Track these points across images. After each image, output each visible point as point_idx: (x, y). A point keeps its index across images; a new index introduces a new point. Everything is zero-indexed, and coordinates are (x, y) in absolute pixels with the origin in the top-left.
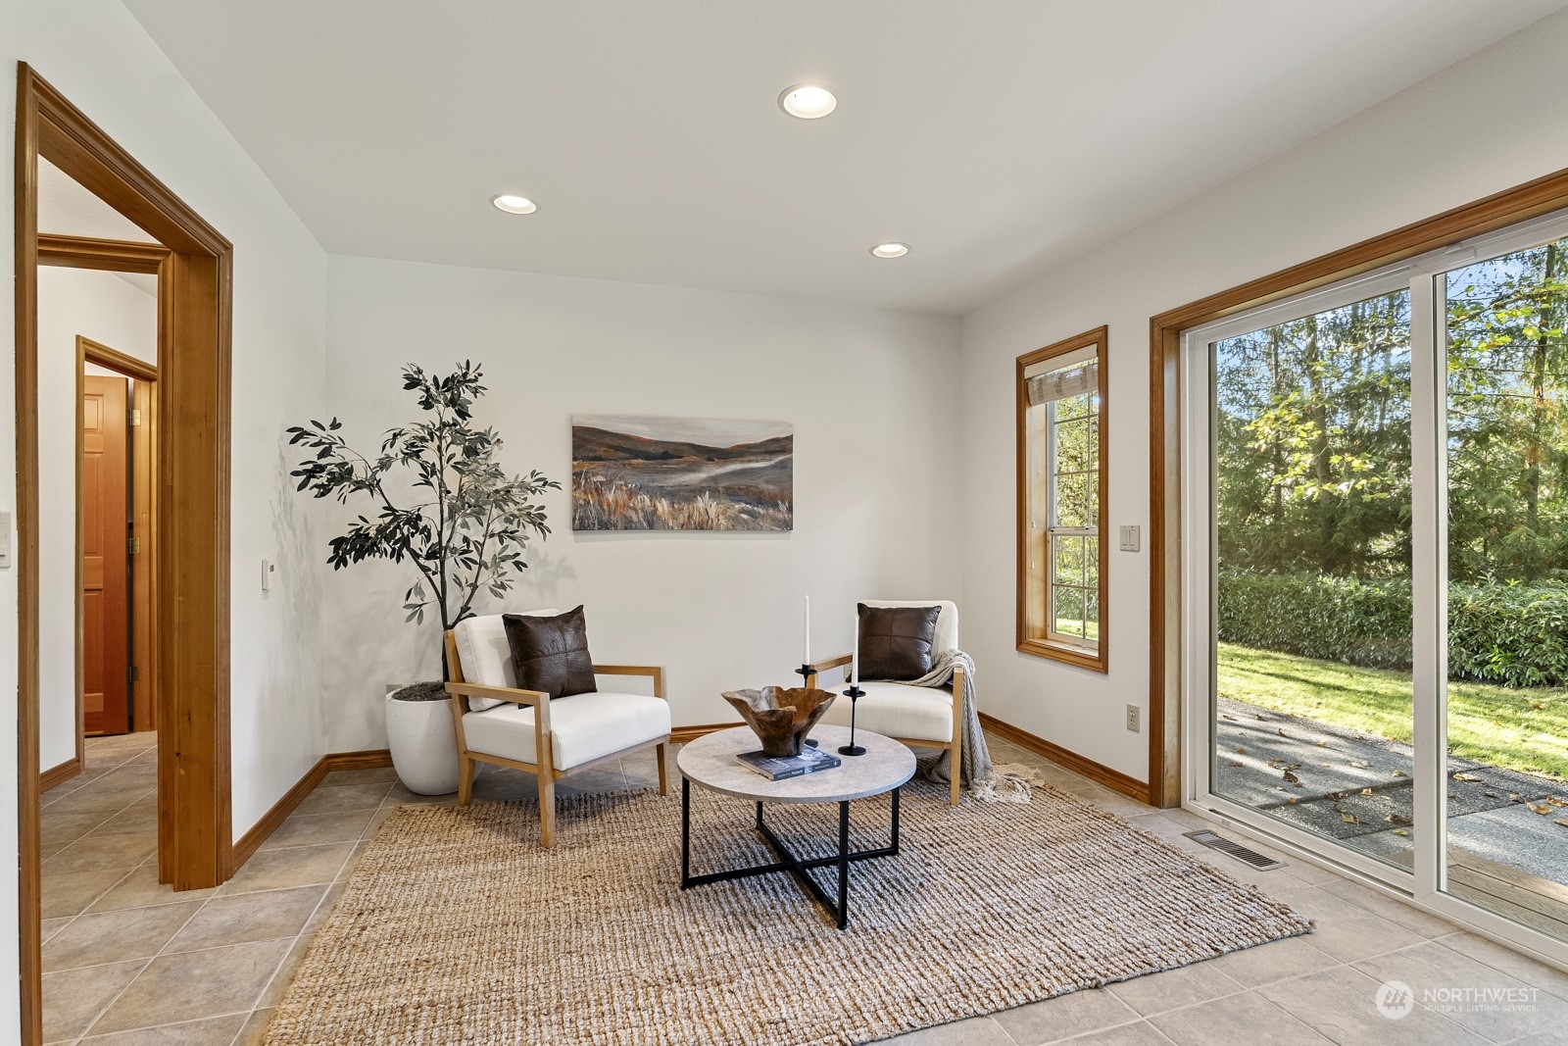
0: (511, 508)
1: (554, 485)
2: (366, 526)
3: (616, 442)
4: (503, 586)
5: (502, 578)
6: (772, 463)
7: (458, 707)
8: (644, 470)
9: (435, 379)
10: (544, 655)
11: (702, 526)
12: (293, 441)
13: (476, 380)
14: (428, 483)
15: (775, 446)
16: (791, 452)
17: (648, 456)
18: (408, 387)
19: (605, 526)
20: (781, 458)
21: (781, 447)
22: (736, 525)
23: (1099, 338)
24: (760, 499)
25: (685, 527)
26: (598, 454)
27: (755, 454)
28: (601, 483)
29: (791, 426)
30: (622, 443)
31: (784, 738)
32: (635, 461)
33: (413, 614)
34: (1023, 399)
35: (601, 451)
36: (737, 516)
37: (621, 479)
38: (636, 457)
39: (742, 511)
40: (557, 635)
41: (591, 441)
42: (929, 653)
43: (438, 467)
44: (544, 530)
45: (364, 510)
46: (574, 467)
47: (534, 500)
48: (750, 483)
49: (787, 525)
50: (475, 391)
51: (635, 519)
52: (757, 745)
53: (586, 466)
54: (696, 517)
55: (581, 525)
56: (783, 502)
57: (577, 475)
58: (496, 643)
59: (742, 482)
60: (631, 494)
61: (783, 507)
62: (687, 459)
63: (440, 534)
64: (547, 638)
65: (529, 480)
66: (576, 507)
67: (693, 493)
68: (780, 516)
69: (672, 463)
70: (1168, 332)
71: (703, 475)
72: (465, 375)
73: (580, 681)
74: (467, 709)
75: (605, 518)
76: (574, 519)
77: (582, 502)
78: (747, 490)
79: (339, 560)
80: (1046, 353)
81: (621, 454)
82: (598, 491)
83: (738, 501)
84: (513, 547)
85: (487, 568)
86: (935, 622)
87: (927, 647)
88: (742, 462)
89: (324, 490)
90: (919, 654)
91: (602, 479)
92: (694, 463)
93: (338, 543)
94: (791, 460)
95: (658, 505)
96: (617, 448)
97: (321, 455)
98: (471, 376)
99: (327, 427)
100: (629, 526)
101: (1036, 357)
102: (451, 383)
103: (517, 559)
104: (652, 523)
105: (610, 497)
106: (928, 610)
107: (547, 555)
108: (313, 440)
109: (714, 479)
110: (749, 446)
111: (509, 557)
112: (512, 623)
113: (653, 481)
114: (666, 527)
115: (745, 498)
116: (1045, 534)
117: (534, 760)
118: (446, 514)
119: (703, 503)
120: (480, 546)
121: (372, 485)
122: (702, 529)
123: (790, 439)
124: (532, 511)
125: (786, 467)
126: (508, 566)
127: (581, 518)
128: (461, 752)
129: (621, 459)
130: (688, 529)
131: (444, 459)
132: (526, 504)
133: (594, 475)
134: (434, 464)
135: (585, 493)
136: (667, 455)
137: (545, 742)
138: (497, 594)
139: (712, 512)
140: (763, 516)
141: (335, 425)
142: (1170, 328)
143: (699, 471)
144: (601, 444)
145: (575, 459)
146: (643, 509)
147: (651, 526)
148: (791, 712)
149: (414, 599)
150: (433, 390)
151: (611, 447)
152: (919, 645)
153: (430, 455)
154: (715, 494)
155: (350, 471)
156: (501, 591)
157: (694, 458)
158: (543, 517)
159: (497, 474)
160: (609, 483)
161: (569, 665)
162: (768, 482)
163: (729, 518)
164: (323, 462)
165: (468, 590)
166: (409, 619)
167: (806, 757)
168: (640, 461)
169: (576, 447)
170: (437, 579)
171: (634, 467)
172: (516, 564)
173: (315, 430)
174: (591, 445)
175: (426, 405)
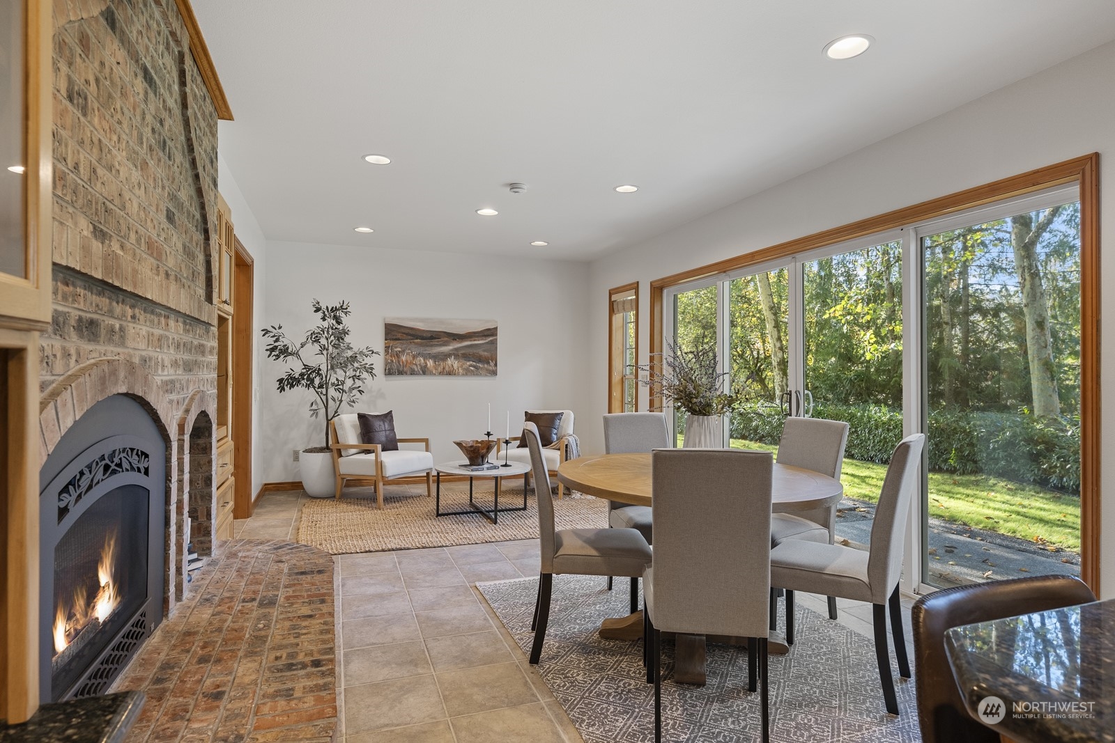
0: (356, 365)
1: (377, 353)
2: (293, 373)
3: (407, 331)
4: (354, 402)
5: (354, 398)
6: (487, 341)
7: (336, 455)
8: (421, 345)
9: (327, 307)
10: (376, 431)
11: (450, 373)
12: (264, 335)
13: (347, 309)
14: (322, 354)
15: (489, 333)
16: (496, 335)
17: (422, 338)
18: (316, 311)
19: (401, 373)
20: (491, 338)
21: (491, 333)
22: (467, 373)
23: (635, 287)
24: (480, 359)
25: (441, 373)
26: (397, 337)
27: (478, 336)
28: (399, 351)
29: (496, 322)
30: (410, 332)
31: (477, 457)
32: (416, 341)
33: (313, 414)
34: (612, 311)
35: (399, 336)
36: (468, 369)
37: (409, 349)
38: (417, 339)
39: (471, 366)
40: (381, 423)
41: (394, 330)
42: (556, 434)
43: (326, 346)
44: (373, 375)
45: (294, 366)
46: (386, 344)
47: (368, 361)
48: (475, 351)
49: (494, 373)
50: (346, 313)
51: (416, 369)
52: (467, 462)
53: (391, 343)
54: (447, 369)
55: (389, 372)
56: (492, 361)
57: (387, 348)
58: (354, 426)
59: (471, 351)
60: (414, 357)
61: (492, 364)
62: (442, 339)
63: (326, 377)
64: (378, 425)
65: (365, 351)
66: (386, 363)
67: (445, 356)
68: (491, 368)
69: (435, 342)
70: (657, 290)
71: (451, 348)
72: (341, 306)
73: (391, 445)
74: (341, 456)
75: (401, 369)
76: (385, 370)
77: (389, 361)
78: (474, 355)
79: (282, 389)
80: (621, 289)
81: (409, 337)
82: (398, 356)
83: (469, 361)
84: (358, 383)
85: (346, 393)
86: (560, 420)
87: (555, 431)
88: (471, 341)
89: (278, 357)
90: (551, 434)
91: (400, 349)
92: (446, 341)
93: (281, 381)
94: (496, 339)
95: (428, 363)
96: (407, 334)
97: (275, 341)
98: (344, 307)
99: (277, 328)
100: (413, 373)
101: (616, 291)
102: (334, 310)
103: (360, 389)
104: (425, 371)
105: (404, 358)
106: (557, 414)
107: (372, 387)
108: (272, 334)
109: (456, 349)
110: (475, 333)
111: (356, 388)
112: (362, 417)
113: (425, 350)
114: (431, 374)
115: (473, 359)
116: (622, 378)
117: (375, 474)
118: (329, 367)
119: (450, 361)
120: (343, 383)
121: (296, 354)
122: (450, 374)
123: (496, 328)
124: (367, 366)
125: (494, 343)
126: (355, 392)
127: (389, 369)
128: (337, 475)
129: (410, 339)
130: (443, 375)
131: (329, 342)
132: (363, 363)
133: (396, 347)
134: (324, 345)
135: (391, 356)
136: (432, 337)
137: (379, 465)
138: (350, 405)
139: (456, 366)
140: (482, 368)
141: (280, 328)
142: (657, 288)
143: (449, 346)
144: (399, 332)
145: (386, 340)
146: (420, 365)
147: (424, 373)
148: (479, 447)
149: (314, 407)
150: (326, 313)
151: (404, 333)
152: (551, 430)
153: (323, 341)
154: (457, 357)
155: (288, 348)
156: (353, 404)
157: (446, 339)
158: (372, 369)
159: (350, 348)
160: (403, 351)
161: (386, 437)
162: (484, 351)
163: (464, 369)
164: (276, 344)
165: (338, 403)
166: (311, 416)
167: (486, 466)
168: (419, 340)
169: (387, 334)
170: (324, 398)
171: (416, 344)
172: (359, 391)
173: (273, 330)
174: (394, 333)
175: (324, 319)
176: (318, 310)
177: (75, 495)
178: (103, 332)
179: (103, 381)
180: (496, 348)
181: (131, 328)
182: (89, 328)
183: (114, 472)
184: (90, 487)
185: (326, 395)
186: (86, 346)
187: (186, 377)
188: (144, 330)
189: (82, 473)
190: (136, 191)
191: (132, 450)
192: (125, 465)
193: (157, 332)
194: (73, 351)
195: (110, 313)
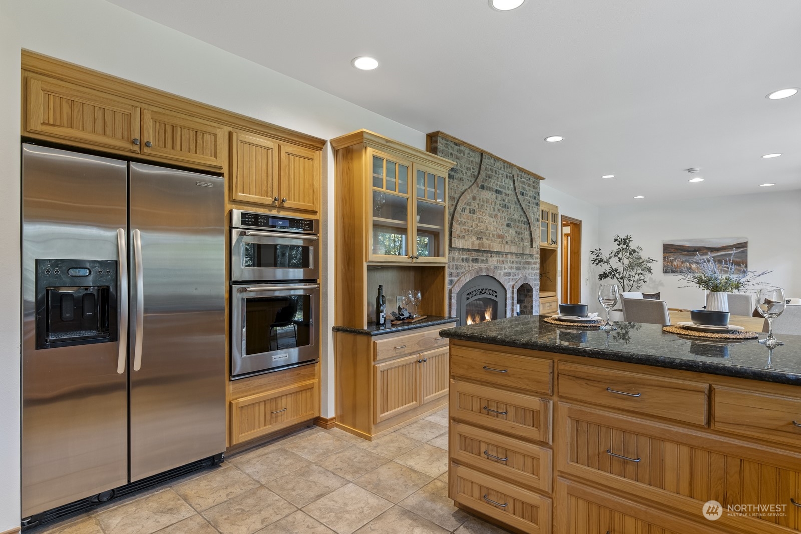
0: (642, 267)
1: (657, 261)
2: (606, 271)
3: (677, 247)
4: (639, 287)
5: (640, 284)
6: (738, 251)
8: (687, 255)
9: (621, 239)
13: (630, 239)
14: (620, 262)
15: (740, 246)
16: (747, 247)
17: (688, 251)
19: (673, 272)
20: (742, 249)
21: (743, 246)
27: (731, 248)
28: (672, 260)
29: (747, 238)
30: (680, 248)
32: (683, 253)
35: (672, 250)
37: (679, 258)
38: (684, 252)
40: (653, 299)
44: (652, 273)
45: (605, 268)
46: (663, 255)
47: (649, 265)
50: (630, 241)
51: (684, 270)
53: (667, 255)
55: (666, 271)
56: (743, 264)
57: (664, 258)
60: (682, 262)
61: (743, 266)
62: (703, 251)
63: (623, 274)
65: (648, 259)
66: (664, 267)
68: (742, 269)
69: (697, 253)
75: (674, 270)
76: (663, 270)
77: (666, 265)
79: (600, 279)
82: (671, 262)
88: (725, 251)
89: (597, 264)
91: (672, 258)
93: (600, 275)
94: (747, 250)
95: (692, 266)
96: (678, 249)
97: (597, 256)
99: (598, 250)
100: (682, 272)
102: (625, 240)
105: (675, 263)
107: (655, 279)
108: (595, 253)
109: (714, 257)
110: (728, 246)
111: (641, 279)
113: (690, 258)
118: (624, 269)
120: (634, 277)
121: (607, 262)
123: (746, 243)
124: (648, 268)
125: (745, 253)
126: (641, 281)
129: (679, 252)
131: (624, 256)
133: (670, 257)
134: (621, 258)
135: (667, 262)
136: (695, 250)
138: (638, 289)
141: (600, 250)
143: (709, 255)
144: (672, 248)
145: (664, 253)
146: (686, 267)
151: (676, 249)
153: (620, 256)
155: (603, 260)
157: (706, 251)
158: (651, 269)
159: (640, 258)
160: (675, 260)
164: (597, 258)
168: (686, 253)
169: (664, 250)
170: (622, 284)
171: (683, 254)
172: (644, 281)
173: (596, 251)
174: (669, 249)
175: (619, 245)
176: (616, 240)
177: (471, 296)
178: (480, 261)
179: (478, 272)
180: (747, 255)
181: (490, 259)
182: (476, 260)
183: (483, 294)
184: (475, 295)
185: (623, 282)
186: (474, 264)
187: (517, 272)
188: (496, 259)
189: (473, 292)
190: (493, 224)
191: (490, 290)
192: (487, 292)
193: (501, 259)
194: (471, 265)
195: (483, 256)
